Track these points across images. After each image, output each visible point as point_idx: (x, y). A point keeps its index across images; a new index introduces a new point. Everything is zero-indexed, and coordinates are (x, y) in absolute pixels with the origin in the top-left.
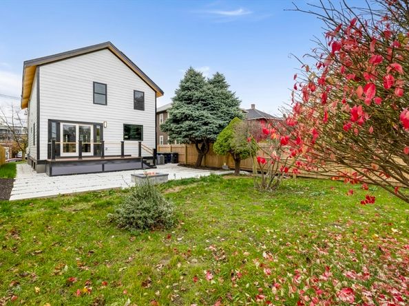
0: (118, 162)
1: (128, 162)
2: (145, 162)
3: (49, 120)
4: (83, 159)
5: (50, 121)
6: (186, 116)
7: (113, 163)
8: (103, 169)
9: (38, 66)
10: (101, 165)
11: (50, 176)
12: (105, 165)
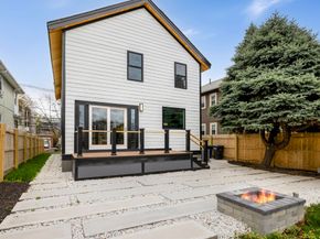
2: (195, 160)
3: (76, 101)
4: (118, 154)
5: (77, 103)
8: (143, 169)
9: (64, 30)
10: (140, 164)
11: (76, 179)
12: (146, 164)
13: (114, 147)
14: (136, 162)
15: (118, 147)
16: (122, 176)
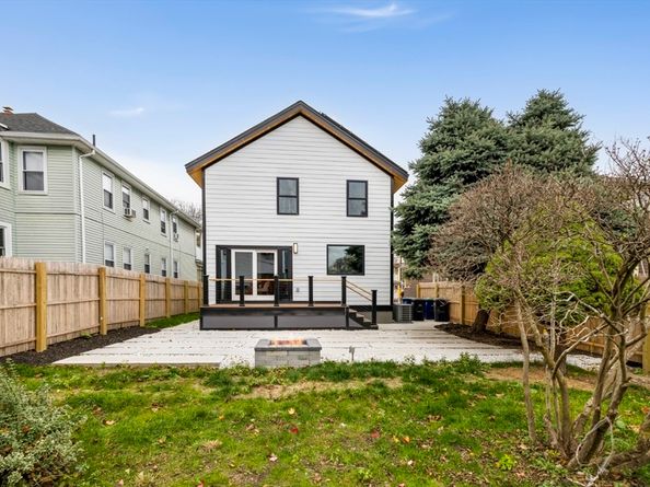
0: (303, 313)
1: (320, 314)
2: (353, 316)
3: (217, 246)
4: (247, 306)
5: (219, 248)
6: (418, 212)
7: (293, 314)
8: (276, 324)
9: (203, 169)
10: (273, 318)
11: (202, 329)
12: (279, 317)
13: (242, 298)
14: (267, 315)
15: (247, 298)
16: (249, 329)
